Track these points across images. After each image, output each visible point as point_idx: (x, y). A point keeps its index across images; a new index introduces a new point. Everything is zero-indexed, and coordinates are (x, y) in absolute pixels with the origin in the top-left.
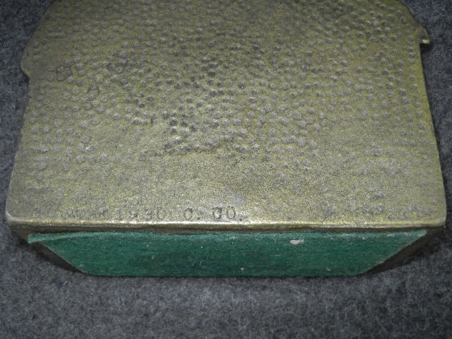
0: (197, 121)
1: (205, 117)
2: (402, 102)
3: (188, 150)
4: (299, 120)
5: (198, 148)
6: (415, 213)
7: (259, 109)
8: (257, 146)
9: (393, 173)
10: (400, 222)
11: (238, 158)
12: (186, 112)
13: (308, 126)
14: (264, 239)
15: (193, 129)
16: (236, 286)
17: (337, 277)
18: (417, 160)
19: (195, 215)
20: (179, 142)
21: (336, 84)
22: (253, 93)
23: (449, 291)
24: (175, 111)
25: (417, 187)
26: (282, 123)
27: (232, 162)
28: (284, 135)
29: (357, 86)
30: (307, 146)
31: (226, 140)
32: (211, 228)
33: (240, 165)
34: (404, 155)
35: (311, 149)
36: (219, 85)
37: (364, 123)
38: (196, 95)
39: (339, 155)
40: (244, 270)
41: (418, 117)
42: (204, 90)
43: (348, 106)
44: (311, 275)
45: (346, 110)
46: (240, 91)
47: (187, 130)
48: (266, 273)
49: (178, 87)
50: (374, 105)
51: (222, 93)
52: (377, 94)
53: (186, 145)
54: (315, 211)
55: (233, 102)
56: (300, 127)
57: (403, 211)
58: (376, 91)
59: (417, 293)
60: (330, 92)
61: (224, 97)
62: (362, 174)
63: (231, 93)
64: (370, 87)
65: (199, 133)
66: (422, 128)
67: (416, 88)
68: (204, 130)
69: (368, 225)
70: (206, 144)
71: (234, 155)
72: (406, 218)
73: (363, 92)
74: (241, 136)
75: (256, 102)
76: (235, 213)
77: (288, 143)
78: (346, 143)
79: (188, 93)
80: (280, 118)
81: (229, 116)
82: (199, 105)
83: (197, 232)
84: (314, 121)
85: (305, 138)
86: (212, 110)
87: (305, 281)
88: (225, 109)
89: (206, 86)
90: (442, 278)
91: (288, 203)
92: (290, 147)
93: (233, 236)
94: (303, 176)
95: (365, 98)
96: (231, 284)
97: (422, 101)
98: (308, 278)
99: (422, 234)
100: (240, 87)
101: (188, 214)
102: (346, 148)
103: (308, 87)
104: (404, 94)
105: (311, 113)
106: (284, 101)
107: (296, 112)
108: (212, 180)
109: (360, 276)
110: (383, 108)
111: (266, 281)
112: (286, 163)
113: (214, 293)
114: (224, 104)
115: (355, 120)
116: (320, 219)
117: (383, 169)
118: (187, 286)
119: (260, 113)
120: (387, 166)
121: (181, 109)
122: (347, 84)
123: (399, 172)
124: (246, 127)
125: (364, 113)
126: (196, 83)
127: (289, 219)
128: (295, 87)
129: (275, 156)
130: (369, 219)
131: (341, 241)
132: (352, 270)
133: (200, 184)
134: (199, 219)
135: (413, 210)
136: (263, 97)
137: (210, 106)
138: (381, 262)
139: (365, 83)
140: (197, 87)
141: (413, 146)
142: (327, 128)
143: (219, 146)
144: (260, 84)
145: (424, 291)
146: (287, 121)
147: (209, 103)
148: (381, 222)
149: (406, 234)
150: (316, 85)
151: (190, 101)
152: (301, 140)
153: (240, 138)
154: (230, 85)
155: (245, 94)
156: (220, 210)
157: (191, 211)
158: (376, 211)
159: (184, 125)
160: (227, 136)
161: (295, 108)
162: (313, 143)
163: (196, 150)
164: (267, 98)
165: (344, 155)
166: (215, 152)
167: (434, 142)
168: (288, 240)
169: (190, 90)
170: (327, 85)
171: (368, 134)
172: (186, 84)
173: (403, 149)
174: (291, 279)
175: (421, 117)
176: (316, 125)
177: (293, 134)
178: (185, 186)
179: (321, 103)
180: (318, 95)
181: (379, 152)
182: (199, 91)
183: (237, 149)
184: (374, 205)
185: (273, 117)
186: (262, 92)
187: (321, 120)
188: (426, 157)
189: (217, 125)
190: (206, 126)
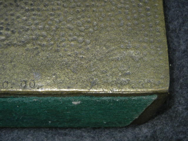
0: (16, 27)
1: (21, 25)
2: (147, 15)
3: (9, 45)
4: (81, 26)
5: (15, 44)
6: (149, 84)
7: (56, 19)
8: (52, 42)
9: (137, 59)
10: (140, 90)
11: (39, 50)
12: (9, 22)
13: (85, 30)
14: (54, 101)
15: (13, 32)
16: (48, 133)
17: (113, 128)
18: (153, 52)
19: (9, 85)
20: (4, 40)
21: (106, 4)
22: (53, 10)
23: (185, 137)
24: (2, 21)
25: (152, 68)
26: (69, 28)
27: (35, 52)
28: (70, 36)
29: (119, 5)
30: (84, 43)
31: (33, 39)
32: (20, 93)
33: (40, 54)
34: (145, 48)
35: (86, 44)
36: (31, 5)
37: (121, 28)
38: (17, 11)
39: (104, 48)
40: (51, 123)
41: (156, 24)
42: (22, 8)
43: (112, 18)
44: (96, 127)
45: (111, 20)
46: (44, 8)
47: (9, 32)
48: (66, 125)
49: (5, 6)
50: (129, 17)
51: (33, 10)
52: (131, 10)
53: (8, 42)
54: (85, 83)
55: (40, 16)
56: (81, 31)
57: (142, 83)
58: (131, 9)
59: (165, 138)
60: (101, 9)
61: (34, 13)
62: (118, 60)
63: (39, 10)
64: (127, 6)
65: (17, 35)
66: (159, 32)
67: (157, 7)
68: (19, 33)
69: (119, 91)
70: (20, 42)
71: (37, 48)
72: (143, 88)
73: (123, 9)
74: (42, 36)
75: (54, 15)
76: (35, 84)
77: (72, 41)
78: (109, 41)
79: (11, 10)
80: (68, 25)
81: (37, 24)
82: (18, 17)
83: (12, 96)
84: (90, 27)
85: (83, 38)
86: (26, 20)
87: (92, 130)
88: (34, 20)
89: (23, 6)
90: (181, 129)
91: (69, 78)
92: (72, 43)
93: (35, 99)
94: (79, 61)
95: (123, 13)
96: (45, 132)
97: (160, 14)
98: (94, 129)
99: (155, 97)
100: (45, 6)
101: (5, 84)
102: (108, 44)
103: (87, 6)
104: (148, 10)
105: (88, 22)
106: (72, 15)
107: (79, 21)
108: (22, 64)
109: (127, 127)
110: (135, 19)
111: (67, 130)
112: (69, 53)
113: (34, 138)
114: (33, 17)
115: (116, 26)
116: (88, 88)
117: (132, 57)
118: (17, 133)
119: (56, 22)
120: (134, 55)
121: (6, 20)
122: (112, 4)
123: (141, 58)
124: (46, 31)
125: (122, 22)
126: (17, 4)
127: (69, 88)
128: (80, 6)
129: (63, 49)
130: (119, 88)
131: (104, 102)
132: (120, 123)
133: (14, 66)
134: (12, 87)
135: (148, 82)
136: (58, 12)
137: (25, 18)
138: (136, 117)
139: (124, 4)
140: (18, 6)
141: (151, 42)
142: (98, 31)
143: (28, 43)
144: (58, 4)
145: (169, 137)
146: (73, 27)
147: (24, 16)
148: (127, 90)
149: (144, 97)
150: (93, 5)
151: (12, 15)
152: (81, 39)
153: (42, 38)
154: (38, 5)
155: (47, 10)
156: (26, 82)
157: (7, 83)
158: (125, 83)
159: (8, 29)
160: (34, 37)
161: (79, 19)
162: (88, 41)
163: (14, 45)
164: (61, 13)
165: (107, 48)
166: (26, 46)
167: (165, 40)
168: (70, 101)
169: (13, 8)
170: (100, 5)
171: (123, 35)
172: (11, 4)
173: (145, 45)
174: (84, 129)
175: (159, 24)
176: (91, 30)
177: (75, 35)
178: (5, 67)
179: (95, 16)
180: (94, 11)
181: (129, 46)
182: (19, 8)
183: (39, 45)
184: (123, 79)
185: (64, 25)
186: (58, 9)
187: (94, 26)
188: (159, 49)
189: (28, 29)
190: (21, 30)
